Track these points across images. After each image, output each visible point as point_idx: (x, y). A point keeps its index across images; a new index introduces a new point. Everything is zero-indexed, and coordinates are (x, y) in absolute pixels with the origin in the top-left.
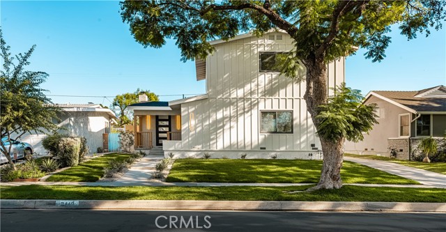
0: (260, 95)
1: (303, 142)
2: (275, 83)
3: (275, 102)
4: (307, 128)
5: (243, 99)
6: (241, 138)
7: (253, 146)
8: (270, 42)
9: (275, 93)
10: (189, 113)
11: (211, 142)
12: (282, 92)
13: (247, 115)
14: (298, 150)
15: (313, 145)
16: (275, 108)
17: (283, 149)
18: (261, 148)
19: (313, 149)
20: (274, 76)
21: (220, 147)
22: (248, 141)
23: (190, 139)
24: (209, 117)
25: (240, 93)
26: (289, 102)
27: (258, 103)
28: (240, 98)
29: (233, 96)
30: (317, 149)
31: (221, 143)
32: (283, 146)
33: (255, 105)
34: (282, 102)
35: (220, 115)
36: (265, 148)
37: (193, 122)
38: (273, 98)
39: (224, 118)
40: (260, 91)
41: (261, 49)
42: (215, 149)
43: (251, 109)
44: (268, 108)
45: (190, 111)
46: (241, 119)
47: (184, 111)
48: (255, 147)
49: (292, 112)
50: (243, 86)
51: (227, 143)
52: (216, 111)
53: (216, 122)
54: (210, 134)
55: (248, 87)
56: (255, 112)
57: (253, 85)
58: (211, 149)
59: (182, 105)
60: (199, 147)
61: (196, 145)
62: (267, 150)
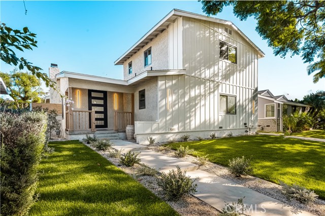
0: (219, 79)
1: (241, 121)
2: (229, 70)
3: (228, 87)
5: (210, 80)
6: (207, 118)
7: (215, 125)
8: (225, 33)
9: (228, 79)
10: (166, 88)
11: (186, 122)
12: (232, 78)
13: (212, 96)
14: (239, 128)
15: (245, 124)
16: (227, 93)
17: (231, 127)
18: (220, 128)
19: (245, 127)
21: (193, 126)
23: (168, 118)
24: (184, 95)
25: (207, 74)
26: (235, 89)
27: (218, 86)
28: (207, 80)
29: (203, 76)
31: (195, 122)
32: (231, 125)
33: (216, 87)
34: (231, 88)
35: (192, 93)
37: (171, 98)
38: (227, 83)
39: (196, 97)
41: (220, 37)
42: (189, 130)
43: (214, 92)
44: (224, 92)
45: (167, 85)
46: (207, 99)
47: (162, 85)
48: (216, 127)
49: (236, 97)
50: (209, 68)
51: (198, 123)
52: (190, 88)
53: (191, 100)
55: (212, 70)
56: (216, 92)
57: (216, 68)
59: (159, 78)
60: (176, 128)
61: (173, 126)
62: (223, 128)
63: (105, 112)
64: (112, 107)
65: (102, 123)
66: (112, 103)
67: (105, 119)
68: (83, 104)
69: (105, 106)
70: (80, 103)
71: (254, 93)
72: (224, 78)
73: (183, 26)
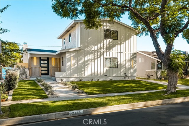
0: (104, 50)
1: (122, 72)
2: (111, 44)
3: (111, 53)
4: (123, 66)
5: (97, 51)
6: (96, 71)
7: (101, 74)
8: (109, 24)
9: (111, 49)
10: (70, 57)
11: (82, 73)
12: (114, 49)
13: (99, 59)
14: (120, 76)
15: (125, 74)
16: (111, 56)
17: (114, 75)
18: (105, 75)
19: (125, 75)
20: (110, 41)
21: (86, 75)
22: (99, 72)
23: (71, 71)
24: (81, 59)
25: (96, 48)
26: (116, 53)
27: (104, 53)
28: (96, 51)
29: (93, 49)
30: (127, 75)
31: (87, 73)
32: (114, 74)
33: (102, 54)
34: (114, 53)
35: (86, 59)
36: (106, 75)
37: (73, 62)
38: (110, 51)
39: (88, 60)
40: (104, 48)
41: (105, 27)
42: (84, 76)
44: (108, 56)
45: (71, 56)
46: (96, 61)
47: (68, 56)
48: (102, 75)
49: (117, 59)
50: (97, 45)
51: (90, 73)
52: (85, 56)
53: (85, 62)
54: (82, 68)
55: (99, 45)
56: (102, 57)
57: (102, 44)
58: (82, 76)
59: (67, 53)
60: (76, 75)
61: (74, 74)
62: (107, 76)
63: (48, 67)
64: (51, 64)
65: (46, 72)
66: (52, 62)
67: (48, 70)
68: (37, 63)
69: (48, 64)
70: (35, 63)
71: (133, 55)
73: (80, 26)
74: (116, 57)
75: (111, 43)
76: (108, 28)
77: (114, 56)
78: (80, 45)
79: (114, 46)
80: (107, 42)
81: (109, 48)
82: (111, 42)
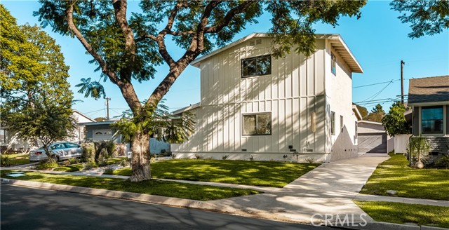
0: (242, 99)
1: (282, 143)
2: (256, 87)
3: (255, 105)
4: (285, 129)
5: (228, 104)
7: (236, 147)
8: (251, 48)
9: (255, 96)
11: (204, 145)
12: (261, 94)
13: (231, 119)
14: (277, 152)
15: (291, 147)
16: (255, 111)
17: (262, 150)
18: (243, 150)
19: (291, 151)
20: (254, 80)
21: (210, 148)
22: (232, 143)
25: (226, 99)
26: (268, 104)
27: (240, 108)
28: (226, 104)
29: (221, 102)
30: (295, 150)
32: (261, 147)
33: (238, 109)
34: (262, 104)
35: (210, 120)
36: (245, 150)
38: (254, 100)
39: (213, 123)
40: (242, 95)
41: (243, 56)
43: (234, 115)
44: (249, 112)
46: (226, 123)
48: (237, 150)
49: (270, 114)
50: (228, 92)
51: (215, 145)
53: (208, 126)
54: (204, 137)
55: (231, 94)
56: (237, 115)
57: (236, 90)
58: (204, 150)
60: (194, 149)
62: (248, 151)
72: (249, 98)
74: (268, 110)
75: (257, 84)
76: (248, 55)
77: (262, 111)
78: (201, 99)
79: (263, 88)
80: (246, 83)
81: (252, 95)
82: (256, 82)
